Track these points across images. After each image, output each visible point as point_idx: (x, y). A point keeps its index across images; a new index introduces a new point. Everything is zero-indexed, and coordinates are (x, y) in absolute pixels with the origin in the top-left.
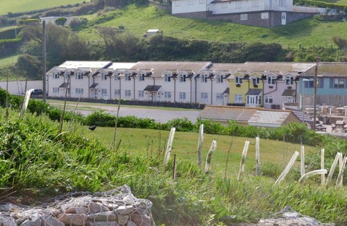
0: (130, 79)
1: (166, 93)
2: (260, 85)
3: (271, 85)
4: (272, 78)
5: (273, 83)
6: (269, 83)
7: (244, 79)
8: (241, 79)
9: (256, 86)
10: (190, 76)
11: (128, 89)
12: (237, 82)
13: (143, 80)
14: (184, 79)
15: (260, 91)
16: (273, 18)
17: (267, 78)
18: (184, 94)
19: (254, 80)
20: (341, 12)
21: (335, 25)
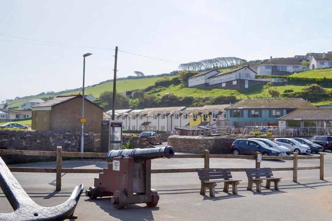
0: (135, 119)
1: (154, 126)
2: (208, 120)
3: (215, 118)
4: (215, 114)
5: (216, 117)
6: (214, 117)
7: (198, 115)
8: (196, 115)
9: (205, 120)
10: (168, 115)
11: (134, 125)
12: (194, 117)
13: (142, 118)
14: (164, 116)
15: (207, 123)
16: (239, 84)
17: (212, 113)
18: (164, 127)
19: (204, 116)
20: (285, 80)
21: (279, 88)
